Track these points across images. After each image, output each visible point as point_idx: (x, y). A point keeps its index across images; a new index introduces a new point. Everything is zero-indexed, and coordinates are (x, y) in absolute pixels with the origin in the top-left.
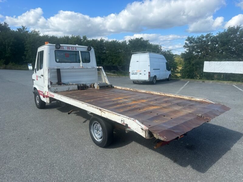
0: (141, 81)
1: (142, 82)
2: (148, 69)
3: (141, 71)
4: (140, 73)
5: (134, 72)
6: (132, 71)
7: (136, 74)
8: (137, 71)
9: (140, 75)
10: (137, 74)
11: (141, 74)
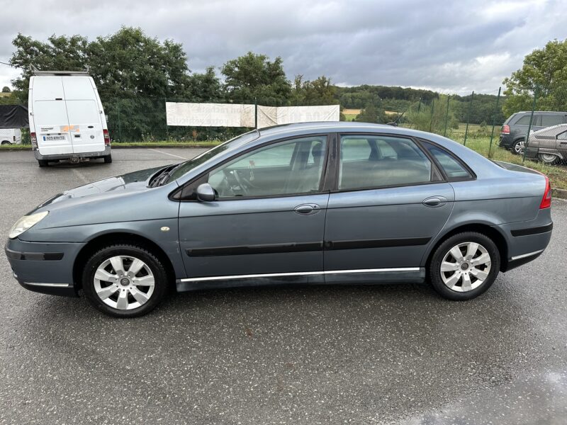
0: (86, 158)
1: (88, 160)
2: (102, 122)
3: (78, 126)
4: (77, 133)
5: (49, 132)
6: (44, 129)
7: (60, 136)
8: (62, 127)
9: (78, 139)
10: (63, 138)
11: (77, 136)
